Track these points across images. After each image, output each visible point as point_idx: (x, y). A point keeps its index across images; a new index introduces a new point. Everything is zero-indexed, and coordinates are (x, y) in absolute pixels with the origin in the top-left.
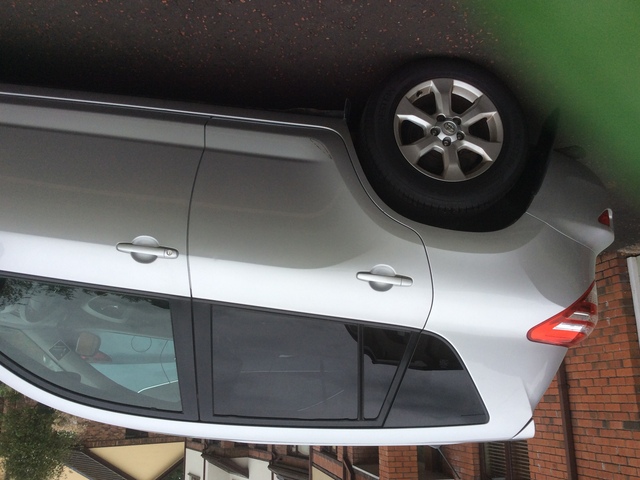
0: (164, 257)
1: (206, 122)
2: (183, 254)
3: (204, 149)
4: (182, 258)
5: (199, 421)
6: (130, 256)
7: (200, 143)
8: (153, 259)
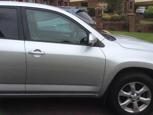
0: (32, 51)
1: (25, 92)
2: (27, 53)
3: (25, 84)
4: (27, 51)
5: (21, 7)
6: (41, 51)
7: (26, 85)
8: (35, 51)
